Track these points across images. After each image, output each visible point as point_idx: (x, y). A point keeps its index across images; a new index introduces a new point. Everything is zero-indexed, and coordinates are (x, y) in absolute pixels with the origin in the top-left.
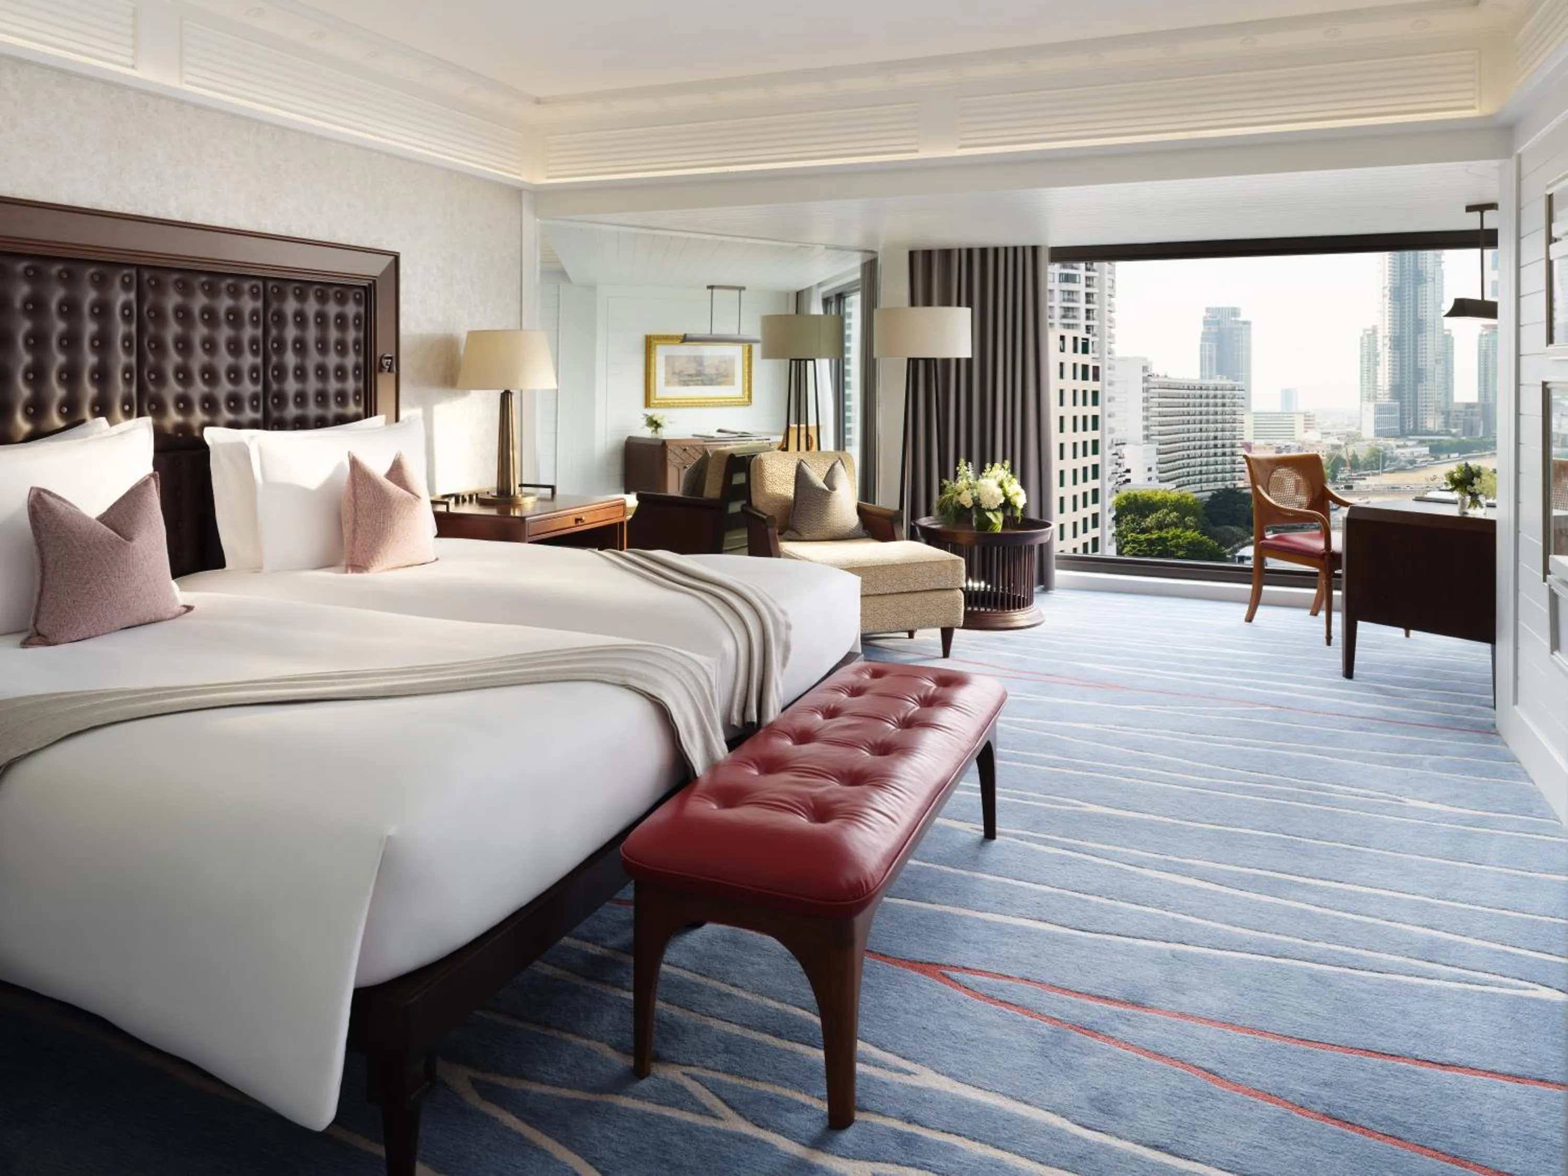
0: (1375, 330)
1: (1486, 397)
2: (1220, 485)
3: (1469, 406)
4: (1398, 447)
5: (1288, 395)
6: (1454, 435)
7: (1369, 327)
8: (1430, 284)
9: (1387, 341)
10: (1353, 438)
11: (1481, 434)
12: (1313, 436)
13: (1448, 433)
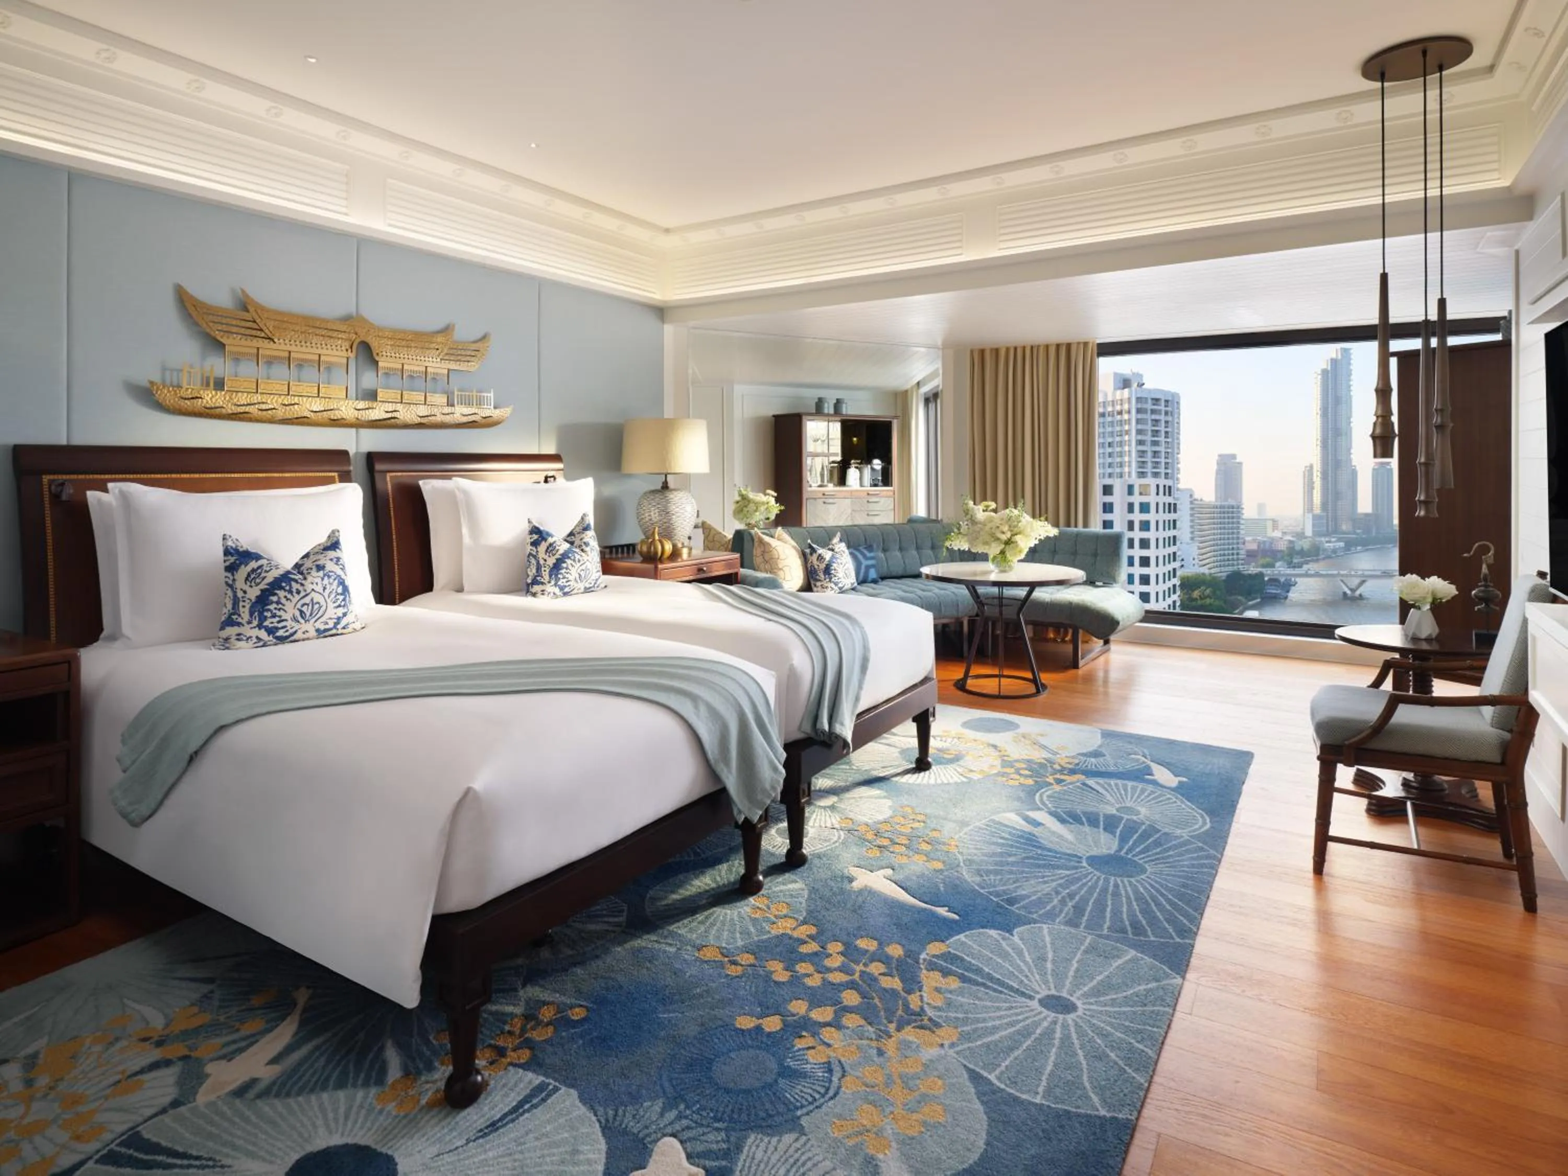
0: (1311, 467)
1: (1377, 510)
2: (1231, 569)
3: (1367, 515)
4: (1327, 542)
5: (1261, 507)
6: (1358, 534)
7: (1308, 465)
8: (1344, 437)
9: (1319, 474)
10: (1301, 535)
11: (1374, 534)
12: (1277, 534)
13: (1355, 533)
